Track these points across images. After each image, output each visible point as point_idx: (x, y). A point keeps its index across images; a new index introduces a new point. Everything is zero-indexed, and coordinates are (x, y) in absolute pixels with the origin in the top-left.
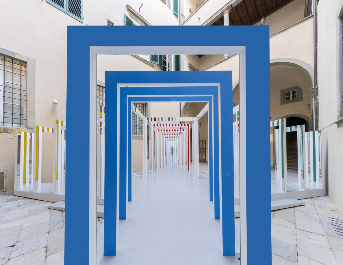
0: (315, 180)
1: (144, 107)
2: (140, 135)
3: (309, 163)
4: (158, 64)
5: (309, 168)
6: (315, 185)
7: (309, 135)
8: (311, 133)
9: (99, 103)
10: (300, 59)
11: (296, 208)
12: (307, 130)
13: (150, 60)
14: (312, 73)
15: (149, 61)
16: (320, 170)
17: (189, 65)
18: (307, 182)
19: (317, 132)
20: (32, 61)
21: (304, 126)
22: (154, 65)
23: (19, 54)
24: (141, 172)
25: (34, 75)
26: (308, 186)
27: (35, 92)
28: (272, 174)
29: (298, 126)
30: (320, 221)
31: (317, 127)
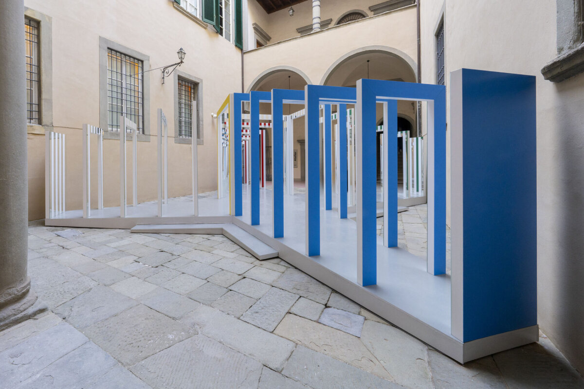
0: (418, 191)
1: (192, 91)
2: (187, 137)
3: (413, 177)
4: (215, 24)
5: (413, 181)
6: (418, 194)
7: (413, 141)
8: (415, 139)
9: (134, 85)
10: (405, 52)
11: (402, 213)
12: (411, 136)
13: (202, 17)
14: (416, 71)
15: (201, 19)
16: (422, 182)
17: (254, 26)
18: (411, 192)
19: (420, 138)
20: (47, 19)
21: (408, 132)
22: (207, 26)
23: (31, 9)
24: (191, 196)
25: (50, 42)
26: (411, 195)
27: (52, 69)
28: (377, 190)
29: (404, 132)
30: (420, 217)
31: (420, 132)
